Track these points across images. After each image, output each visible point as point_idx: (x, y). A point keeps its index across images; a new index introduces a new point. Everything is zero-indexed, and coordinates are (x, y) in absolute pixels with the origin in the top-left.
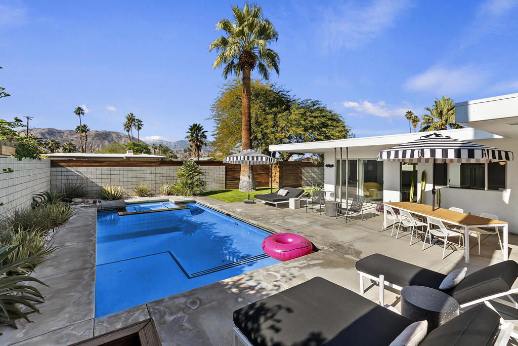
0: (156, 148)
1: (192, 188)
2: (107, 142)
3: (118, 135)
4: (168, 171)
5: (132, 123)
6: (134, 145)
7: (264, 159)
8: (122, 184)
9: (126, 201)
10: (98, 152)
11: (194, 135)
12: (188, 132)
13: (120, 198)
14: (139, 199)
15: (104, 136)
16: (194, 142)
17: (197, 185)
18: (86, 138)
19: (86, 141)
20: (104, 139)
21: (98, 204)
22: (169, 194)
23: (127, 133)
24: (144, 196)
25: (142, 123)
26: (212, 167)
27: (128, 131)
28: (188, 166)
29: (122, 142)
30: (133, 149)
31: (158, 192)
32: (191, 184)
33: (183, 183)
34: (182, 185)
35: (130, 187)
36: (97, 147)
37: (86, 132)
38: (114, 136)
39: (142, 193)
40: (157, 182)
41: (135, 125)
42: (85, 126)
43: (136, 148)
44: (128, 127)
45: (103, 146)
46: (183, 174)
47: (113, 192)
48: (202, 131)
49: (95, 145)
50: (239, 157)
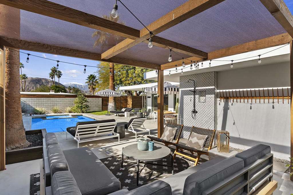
0: (71, 89)
1: (82, 109)
2: (39, 85)
3: (46, 81)
4: (70, 101)
5: (55, 73)
6: (56, 87)
7: (114, 94)
8: (45, 106)
9: (46, 115)
10: (33, 91)
11: (91, 81)
12: (87, 79)
13: (44, 114)
14: (53, 114)
15: (37, 82)
16: (91, 85)
17: (84, 108)
18: (25, 83)
19: (25, 84)
20: (37, 83)
21: (32, 115)
22: (70, 112)
23: (52, 80)
24: (56, 113)
25: (61, 73)
26: (94, 99)
27: (52, 78)
28: (80, 98)
29: (49, 85)
30: (56, 90)
31: (64, 111)
32: (81, 106)
33: (77, 107)
34: (76, 107)
35: (49, 108)
36: (32, 88)
37: (25, 79)
38: (43, 81)
39: (55, 112)
40: (64, 106)
41: (57, 74)
42: (24, 75)
43: (57, 89)
44: (52, 76)
45: (36, 88)
46: (77, 102)
47: (40, 110)
48: (96, 79)
49: (31, 87)
50: (101, 93)
